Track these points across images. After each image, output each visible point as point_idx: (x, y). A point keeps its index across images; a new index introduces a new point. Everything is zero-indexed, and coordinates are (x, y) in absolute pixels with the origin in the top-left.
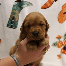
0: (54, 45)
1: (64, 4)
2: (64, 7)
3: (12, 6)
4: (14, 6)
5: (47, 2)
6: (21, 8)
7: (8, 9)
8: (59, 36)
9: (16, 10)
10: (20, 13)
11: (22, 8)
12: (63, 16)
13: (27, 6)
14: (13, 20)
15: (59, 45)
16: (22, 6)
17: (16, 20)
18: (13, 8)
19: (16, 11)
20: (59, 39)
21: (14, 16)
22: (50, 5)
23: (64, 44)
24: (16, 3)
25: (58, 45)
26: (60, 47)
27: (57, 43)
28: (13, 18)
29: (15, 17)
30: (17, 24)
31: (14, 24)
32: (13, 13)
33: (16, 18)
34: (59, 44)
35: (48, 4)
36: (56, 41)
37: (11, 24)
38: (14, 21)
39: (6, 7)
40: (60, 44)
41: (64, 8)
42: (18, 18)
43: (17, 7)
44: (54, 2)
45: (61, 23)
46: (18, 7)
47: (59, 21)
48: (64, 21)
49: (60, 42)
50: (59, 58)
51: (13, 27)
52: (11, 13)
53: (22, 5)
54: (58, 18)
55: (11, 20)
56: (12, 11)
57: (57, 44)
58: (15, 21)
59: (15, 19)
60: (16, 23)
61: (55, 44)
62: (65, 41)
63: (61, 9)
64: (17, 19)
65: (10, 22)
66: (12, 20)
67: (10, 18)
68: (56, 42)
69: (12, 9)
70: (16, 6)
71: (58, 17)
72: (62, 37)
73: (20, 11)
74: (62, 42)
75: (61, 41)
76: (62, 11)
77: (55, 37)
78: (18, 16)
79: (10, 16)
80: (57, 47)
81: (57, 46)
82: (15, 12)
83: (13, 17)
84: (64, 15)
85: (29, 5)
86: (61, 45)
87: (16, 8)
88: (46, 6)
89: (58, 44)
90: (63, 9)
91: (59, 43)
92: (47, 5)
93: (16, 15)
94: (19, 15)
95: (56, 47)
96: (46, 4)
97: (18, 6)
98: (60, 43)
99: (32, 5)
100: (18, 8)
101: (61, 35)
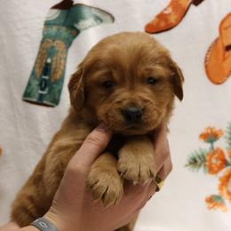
0: (194, 162)
1: (225, 13)
2: (226, 24)
3: (42, 26)
4: (48, 24)
5: (165, 9)
6: (74, 31)
7: (26, 35)
8: (209, 131)
9: (54, 41)
10: (71, 50)
11: (78, 32)
12: (224, 59)
13: (94, 26)
14: (47, 78)
15: (211, 164)
16: (76, 25)
17: (58, 76)
18: (44, 32)
19: (57, 42)
20: (211, 142)
21: (49, 61)
22: (176, 20)
23: (228, 158)
25: (207, 163)
26: (216, 172)
27: (203, 155)
28: (47, 69)
29: (53, 66)
30: (60, 92)
31: (49, 92)
32: (45, 51)
33: (55, 69)
34: (210, 160)
35: (169, 14)
36: (201, 149)
37: (40, 92)
38: (50, 80)
39: (18, 30)
40: (214, 161)
41: (226, 29)
42: (65, 67)
43: (58, 30)
45: (218, 84)
46: (64, 29)
47: (209, 78)
49: (214, 154)
51: (45, 102)
53: (77, 22)
54: (206, 67)
55: (38, 76)
56: (42, 42)
57: (205, 161)
58: (53, 80)
59: (52, 71)
60: (54, 86)
61: (198, 160)
63: (216, 34)
64: (60, 73)
65: (35, 83)
66: (41, 76)
67: (34, 68)
68: (199, 153)
69: (40, 37)
70: (54, 24)
71: (206, 61)
72: (222, 134)
73: (69, 43)
75: (218, 149)
77: (197, 136)
78: (62, 61)
79: (36, 63)
80: (205, 169)
81: (205, 165)
82: (53, 47)
83: (47, 64)
84: (227, 54)
85: (101, 21)
86: (219, 162)
87: (54, 34)
88: (163, 24)
89: (207, 158)
90: (223, 32)
91: (212, 156)
92: (166, 20)
93: (54, 59)
94: (65, 59)
95: (202, 169)
96: (161, 16)
97: (64, 24)
98: (216, 156)
99: (113, 19)
100: (64, 32)
101: (217, 129)
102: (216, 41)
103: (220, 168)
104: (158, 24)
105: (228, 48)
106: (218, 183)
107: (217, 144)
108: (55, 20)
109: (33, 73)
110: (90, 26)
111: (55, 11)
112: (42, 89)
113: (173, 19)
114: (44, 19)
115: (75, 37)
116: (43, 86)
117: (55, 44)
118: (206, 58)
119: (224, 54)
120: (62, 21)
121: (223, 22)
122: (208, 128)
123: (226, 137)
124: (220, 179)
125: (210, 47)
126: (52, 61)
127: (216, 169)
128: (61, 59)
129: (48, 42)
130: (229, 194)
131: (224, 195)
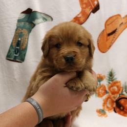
1: (108, 17)
2: (108, 23)
3: (16, 22)
4: (19, 21)
5: (78, 15)
6: (32, 25)
7: (8, 26)
9: (22, 29)
10: (31, 34)
11: (34, 25)
12: (107, 40)
14: (18, 48)
15: (99, 92)
16: (33, 22)
17: (24, 47)
18: (17, 25)
21: (20, 39)
23: (107, 90)
24: (23, 16)
25: (97, 92)
26: (101, 97)
28: (18, 44)
29: (22, 42)
30: (25, 55)
31: (20, 55)
32: (17, 35)
33: (23, 43)
35: (80, 17)
39: (4, 24)
40: (100, 91)
41: (108, 25)
42: (27, 43)
43: (25, 24)
44: (92, 14)
45: (104, 52)
46: (27, 23)
47: (100, 50)
48: (109, 49)
49: (100, 87)
51: (17, 60)
52: (15, 35)
53: (34, 20)
54: (98, 44)
55: (14, 47)
56: (16, 30)
58: (21, 49)
59: (21, 44)
60: (22, 52)
62: (110, 85)
63: (103, 28)
64: (25, 45)
65: (13, 51)
67: (12, 43)
69: (16, 27)
70: (22, 21)
71: (98, 41)
73: (30, 31)
74: (105, 87)
75: (103, 85)
76: (105, 31)
78: (27, 40)
79: (13, 40)
80: (96, 95)
82: (21, 33)
83: (19, 41)
84: (108, 37)
85: (46, 20)
86: (103, 92)
87: (22, 26)
90: (107, 26)
91: (99, 89)
93: (22, 38)
94: (28, 39)
95: (94, 95)
98: (102, 88)
99: (52, 19)
100: (27, 25)
101: (103, 75)
102: (103, 31)
103: (104, 95)
105: (109, 35)
106: (103, 102)
107: (102, 83)
108: (23, 19)
109: (11, 45)
110: (41, 23)
111: (23, 14)
112: (16, 54)
113: (82, 20)
114: (18, 19)
115: (33, 28)
116: (16, 52)
117: (23, 31)
118: (98, 39)
119: (107, 38)
120: (26, 20)
123: (107, 79)
124: (104, 100)
125: (100, 34)
126: (21, 39)
127: (101, 95)
128: (25, 39)
129: (19, 30)
130: (108, 107)
131: (106, 108)
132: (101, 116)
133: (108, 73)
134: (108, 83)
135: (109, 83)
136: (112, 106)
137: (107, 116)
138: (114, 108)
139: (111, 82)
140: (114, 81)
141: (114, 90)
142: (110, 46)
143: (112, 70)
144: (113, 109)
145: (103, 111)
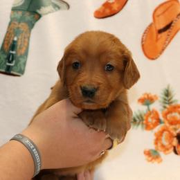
0: (134, 121)
3: (10, 11)
4: (14, 9)
6: (36, 16)
8: (146, 97)
9: (19, 23)
10: (33, 31)
11: (40, 16)
12: (157, 40)
13: (53, 12)
14: (14, 52)
15: (147, 122)
16: (38, 11)
17: (23, 51)
18: (11, 16)
19: (22, 24)
20: (148, 105)
21: (15, 39)
22: (118, 8)
25: (144, 122)
26: (151, 129)
27: (141, 116)
28: (14, 46)
29: (19, 43)
30: (25, 64)
31: (16, 64)
32: (12, 31)
33: (21, 45)
34: (147, 120)
35: (113, 3)
36: (139, 111)
37: (8, 64)
38: (17, 54)
40: (150, 120)
41: (158, 16)
43: (23, 15)
45: (153, 59)
46: (28, 14)
47: (146, 55)
48: (161, 53)
49: (150, 114)
50: (150, 159)
51: (12, 72)
52: (7, 32)
53: (39, 8)
54: (143, 46)
55: (6, 51)
56: (10, 24)
57: (143, 120)
58: (19, 55)
59: (18, 47)
61: (137, 119)
62: (166, 110)
63: (150, 20)
66: (8, 51)
68: (138, 114)
69: (9, 20)
70: (19, 10)
71: (142, 41)
72: (157, 98)
73: (31, 25)
74: (157, 114)
75: (153, 111)
76: (153, 26)
77: (137, 100)
78: (26, 40)
79: (4, 41)
80: (142, 127)
81: (143, 124)
82: (18, 28)
83: (14, 41)
84: (159, 36)
85: (59, 8)
86: (154, 121)
87: (19, 17)
88: (108, 11)
89: (145, 118)
90: (156, 18)
91: (147, 117)
93: (20, 37)
95: (140, 126)
96: (106, 5)
97: (28, 10)
98: (152, 116)
99: (68, 6)
100: (28, 17)
101: (152, 94)
102: (151, 25)
103: (155, 125)
104: (104, 11)
105: (160, 31)
106: (154, 138)
107: (152, 107)
108: (20, 7)
109: (2, 49)
110: (50, 12)
112: (10, 62)
113: (115, 7)
115: (37, 20)
116: (11, 59)
117: (20, 26)
118: (142, 39)
119: (157, 36)
120: (27, 7)
121: (155, 11)
122: (146, 94)
123: (160, 102)
124: (155, 134)
125: (146, 30)
126: (18, 39)
127: (152, 126)
128: (25, 38)
129: (14, 24)
130: (163, 146)
131: (160, 148)
132: (151, 160)
133: (162, 92)
134: (162, 108)
135: (165, 107)
136: (170, 143)
137: (161, 161)
138: (175, 147)
139: (167, 106)
140: (173, 104)
141: (174, 117)
142: (163, 50)
143: (168, 87)
144: (172, 149)
145: (155, 151)
